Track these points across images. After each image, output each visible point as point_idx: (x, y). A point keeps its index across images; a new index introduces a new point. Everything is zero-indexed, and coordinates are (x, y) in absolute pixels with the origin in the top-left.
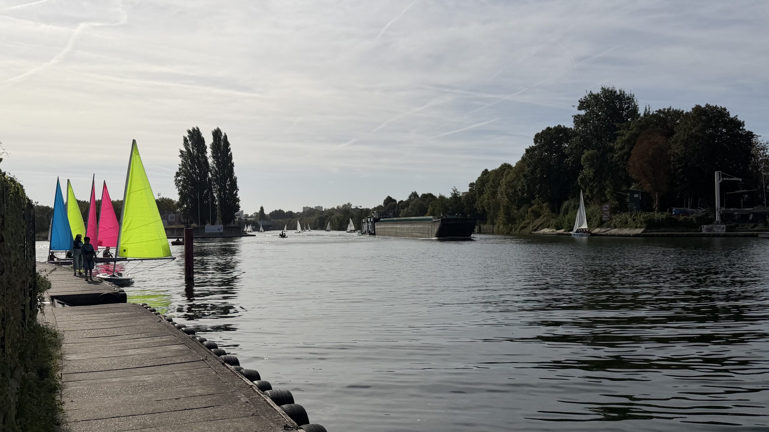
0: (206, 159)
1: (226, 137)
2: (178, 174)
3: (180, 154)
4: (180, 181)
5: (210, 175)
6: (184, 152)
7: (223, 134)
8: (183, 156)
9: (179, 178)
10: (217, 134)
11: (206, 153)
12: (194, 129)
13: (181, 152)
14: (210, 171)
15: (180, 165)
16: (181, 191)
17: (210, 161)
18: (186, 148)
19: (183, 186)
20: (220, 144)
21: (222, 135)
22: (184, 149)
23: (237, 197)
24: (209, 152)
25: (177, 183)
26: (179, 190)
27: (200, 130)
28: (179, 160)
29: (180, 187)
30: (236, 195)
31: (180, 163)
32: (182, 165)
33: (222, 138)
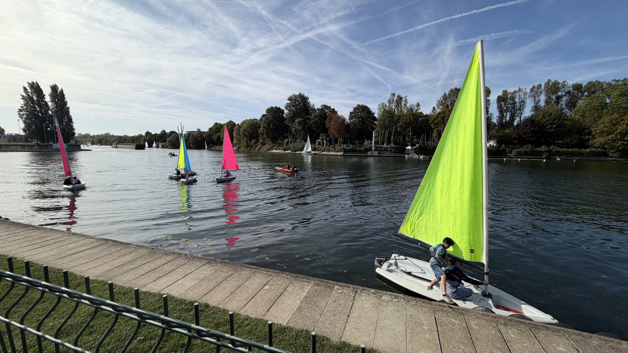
0: (46, 103)
1: (62, 91)
2: (20, 110)
3: (22, 97)
4: (23, 115)
5: (50, 112)
6: (25, 96)
7: (60, 89)
8: (24, 99)
9: (22, 113)
10: (54, 88)
11: (45, 99)
12: (33, 83)
13: (22, 96)
14: (50, 110)
15: (22, 105)
16: (25, 121)
17: (50, 104)
18: (27, 94)
19: (27, 118)
20: (56, 94)
21: (58, 89)
22: (25, 95)
23: (73, 127)
24: (48, 99)
25: (21, 116)
26: (23, 120)
27: (39, 84)
28: (22, 102)
29: (23, 119)
30: (72, 126)
31: (23, 103)
32: (25, 104)
33: (59, 91)
